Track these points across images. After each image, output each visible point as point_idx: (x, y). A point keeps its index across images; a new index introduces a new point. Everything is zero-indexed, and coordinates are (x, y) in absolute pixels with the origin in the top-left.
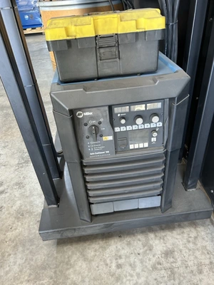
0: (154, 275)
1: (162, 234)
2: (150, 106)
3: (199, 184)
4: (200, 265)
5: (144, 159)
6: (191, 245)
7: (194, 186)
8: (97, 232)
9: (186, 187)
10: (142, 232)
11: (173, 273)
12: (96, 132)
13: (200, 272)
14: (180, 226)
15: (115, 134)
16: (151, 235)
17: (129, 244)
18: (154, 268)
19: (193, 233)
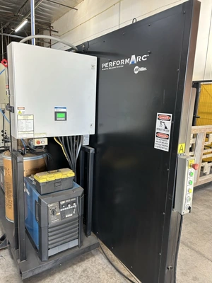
0: (80, 280)
1: (80, 264)
2: (72, 200)
3: (92, 233)
4: (98, 270)
5: (71, 220)
6: (93, 264)
7: (90, 235)
8: (51, 266)
9: (87, 235)
10: (70, 267)
11: (88, 277)
12: (54, 212)
13: (99, 272)
14: (87, 258)
15: (61, 212)
16: (75, 266)
17: (65, 273)
18: (79, 278)
19: (94, 259)
